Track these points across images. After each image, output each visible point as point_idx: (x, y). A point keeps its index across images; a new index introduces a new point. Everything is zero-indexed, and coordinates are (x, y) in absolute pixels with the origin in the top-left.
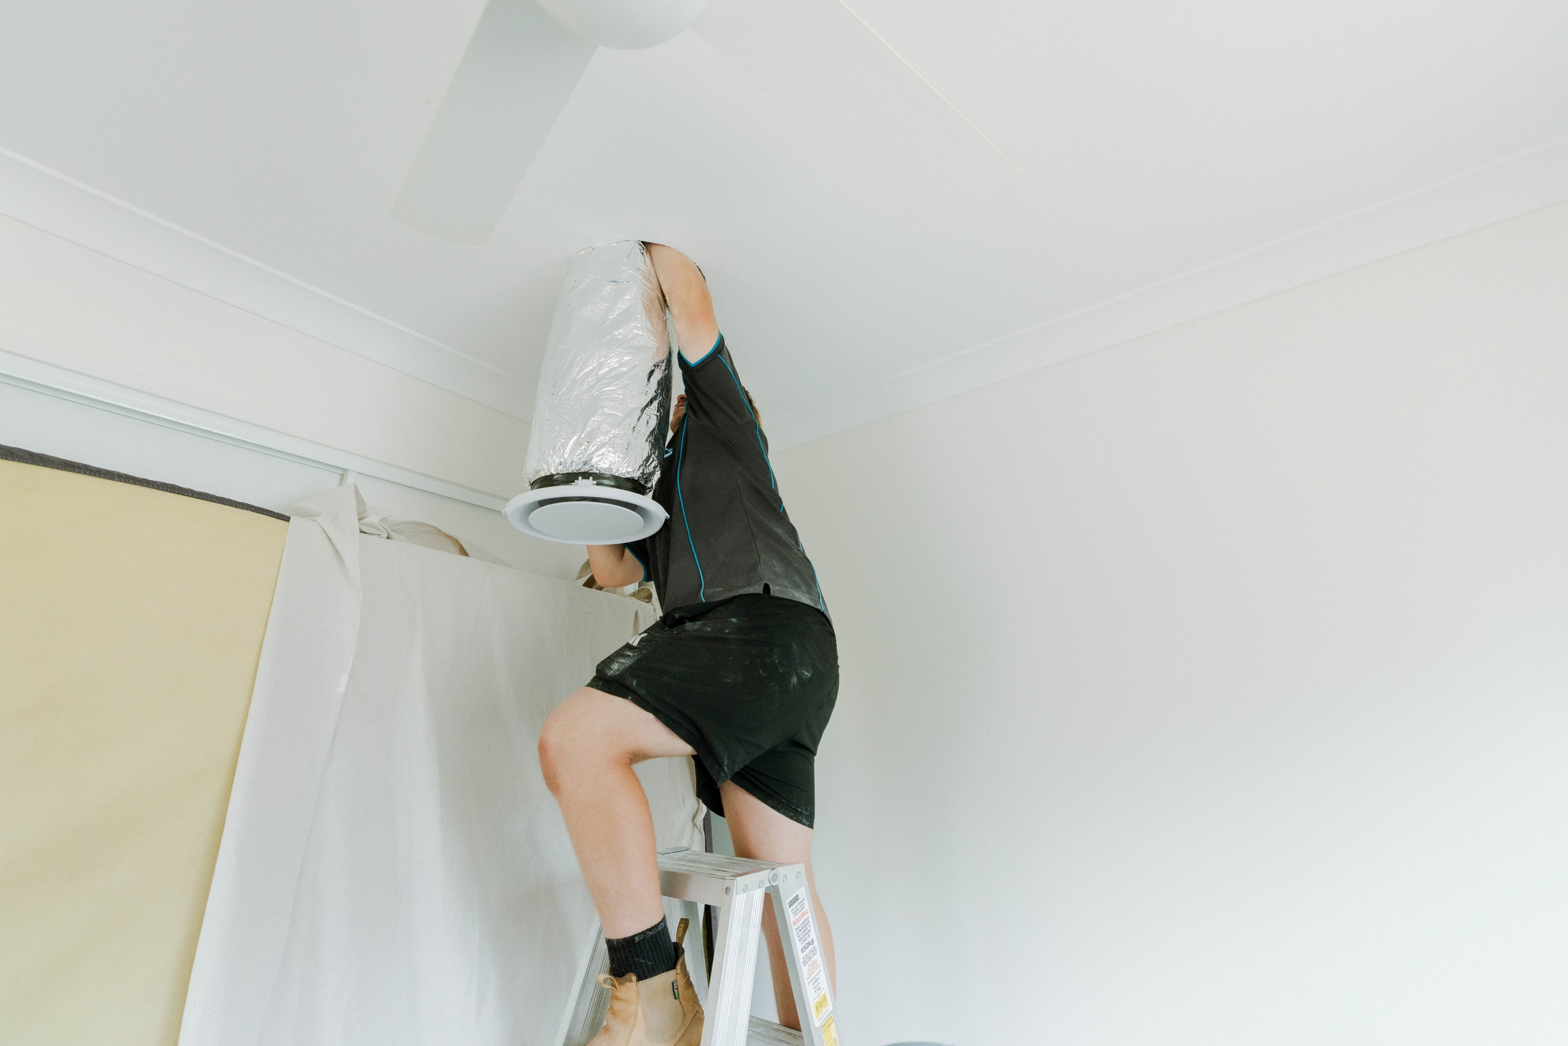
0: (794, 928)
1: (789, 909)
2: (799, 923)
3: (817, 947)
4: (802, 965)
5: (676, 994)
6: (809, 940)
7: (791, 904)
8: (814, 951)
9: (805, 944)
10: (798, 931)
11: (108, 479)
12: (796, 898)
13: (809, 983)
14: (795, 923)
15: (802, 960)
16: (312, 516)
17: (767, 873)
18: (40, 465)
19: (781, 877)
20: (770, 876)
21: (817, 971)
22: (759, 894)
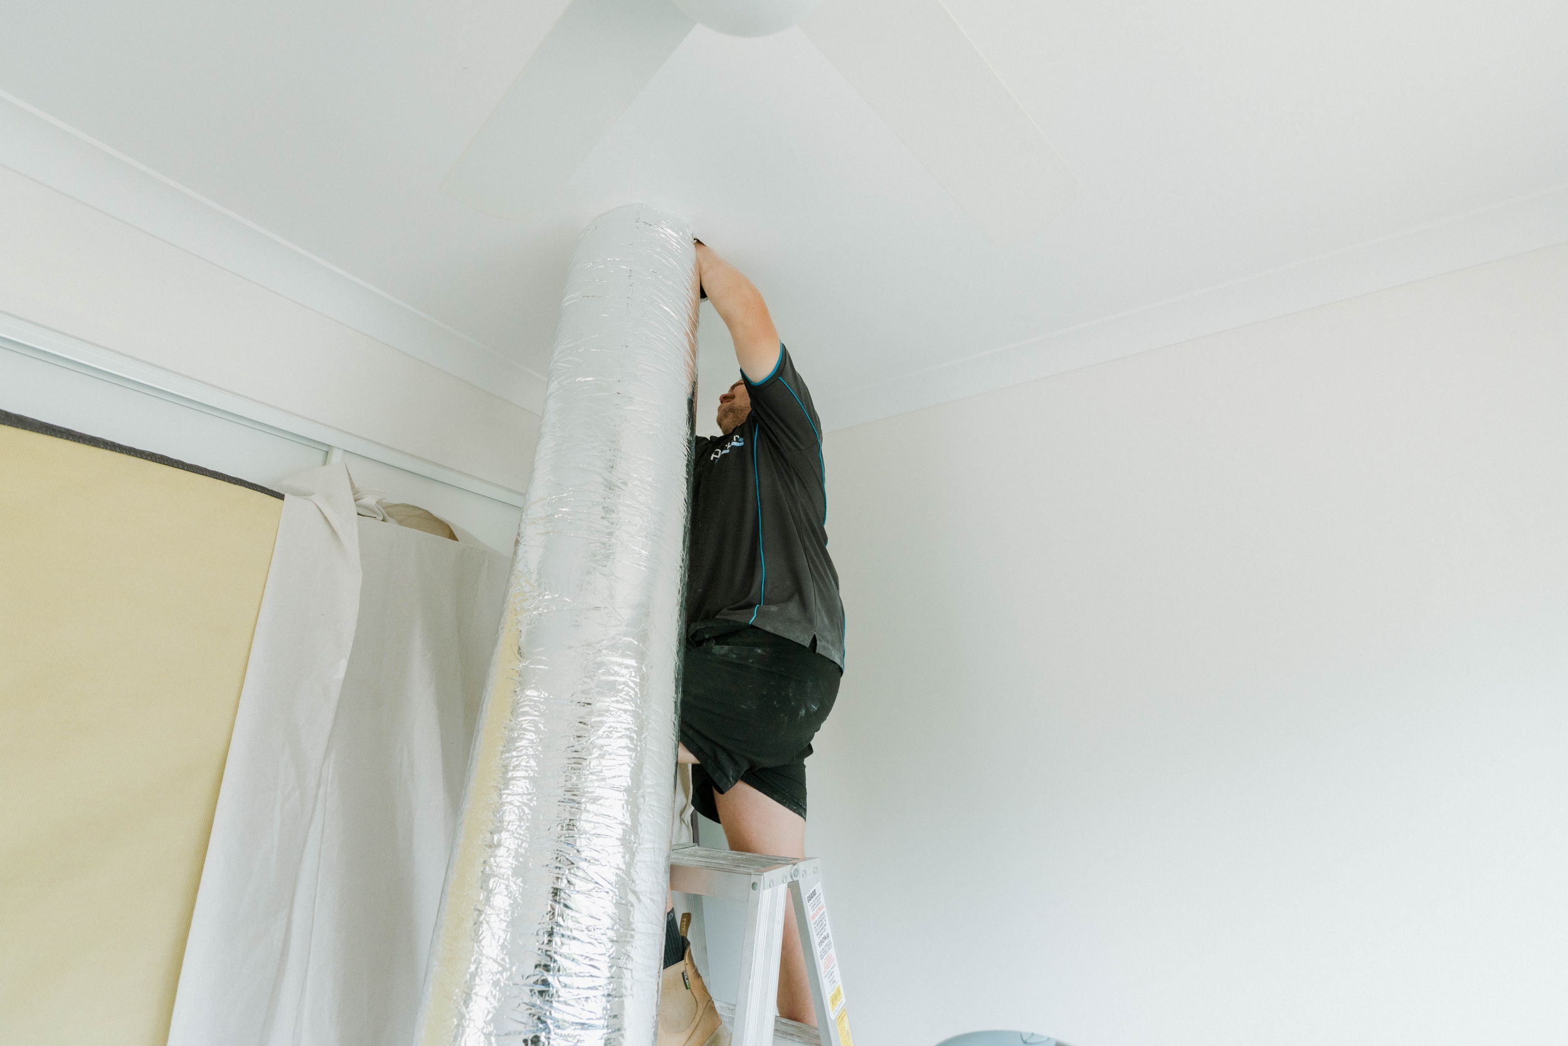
0: (812, 923)
1: (808, 904)
2: (817, 918)
3: (832, 941)
4: (819, 959)
5: (688, 984)
6: (825, 934)
7: (810, 898)
8: (829, 945)
9: (821, 938)
10: (816, 925)
11: (93, 446)
12: (814, 893)
13: (825, 977)
14: (813, 918)
15: (819, 954)
16: (305, 494)
17: (786, 870)
18: (18, 427)
19: (801, 873)
20: (792, 872)
21: (833, 963)
22: (782, 890)
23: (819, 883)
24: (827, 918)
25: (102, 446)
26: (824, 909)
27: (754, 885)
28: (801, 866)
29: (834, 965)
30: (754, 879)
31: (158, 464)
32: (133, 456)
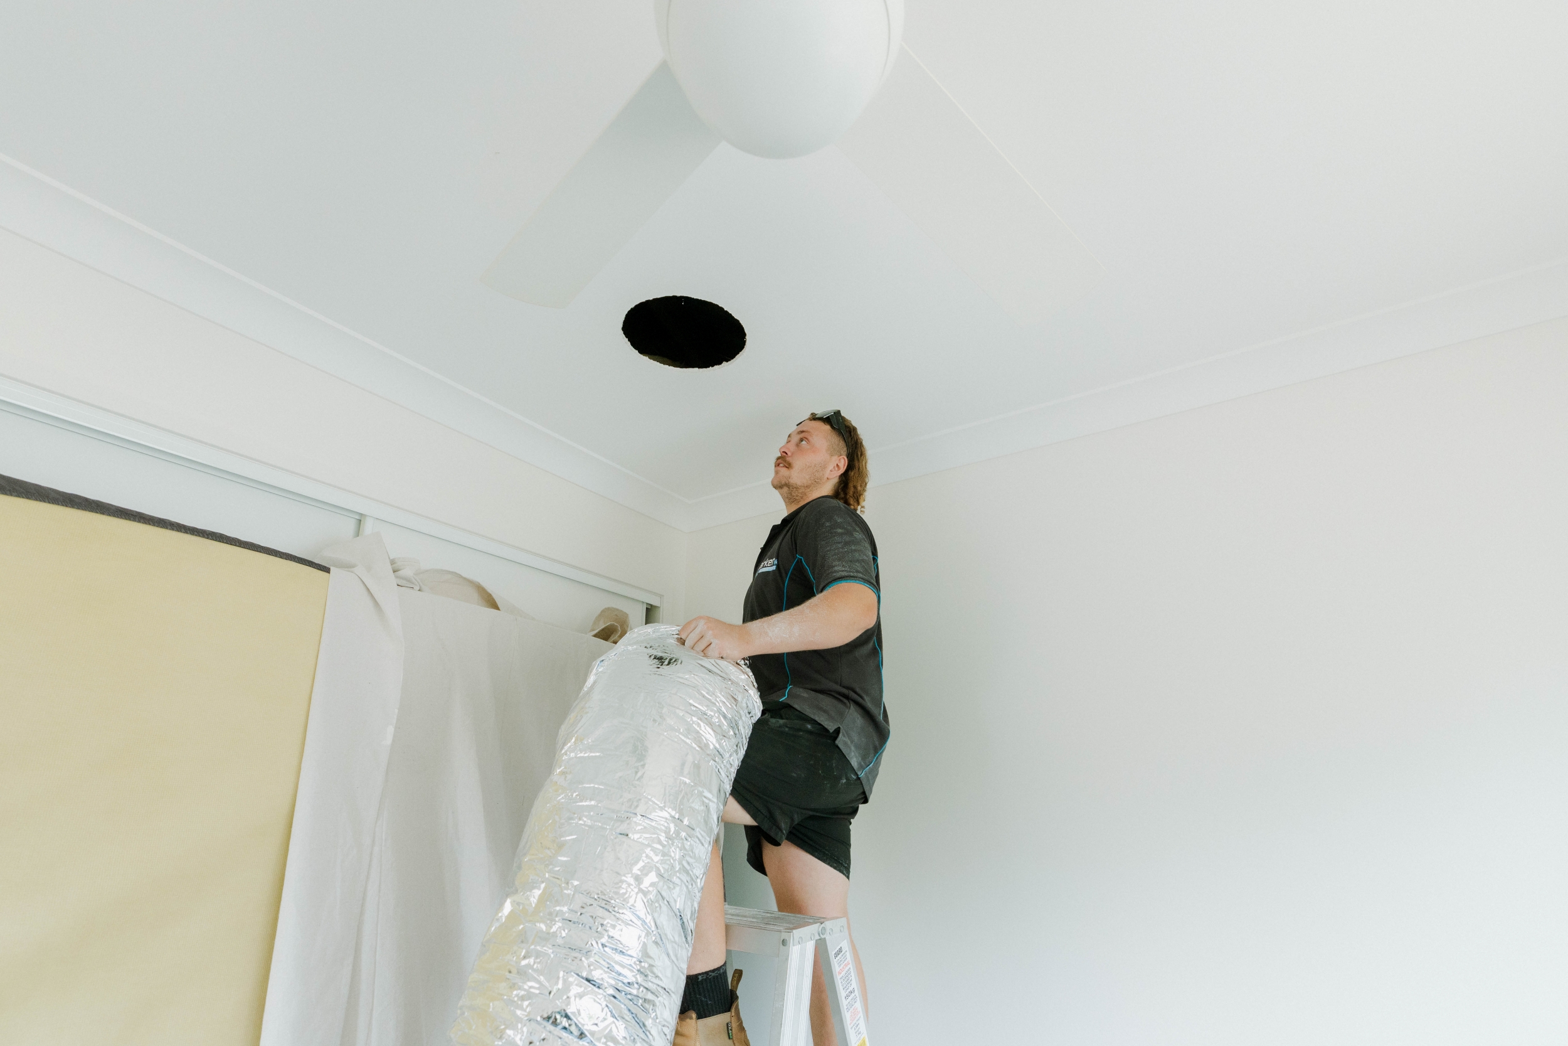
0: (839, 977)
1: (835, 960)
2: (843, 973)
3: (857, 995)
4: (846, 1012)
5: (730, 1034)
6: (851, 989)
7: (837, 955)
8: (855, 999)
9: (847, 992)
10: (842, 980)
12: (840, 950)
13: (851, 1028)
14: (840, 973)
15: (845, 1007)
16: (348, 567)
17: (814, 928)
18: (97, 513)
19: (828, 931)
20: (820, 930)
21: (858, 1017)
22: (810, 946)
23: (846, 941)
24: (852, 974)
25: (169, 527)
26: (850, 966)
27: (784, 942)
28: (828, 924)
29: (860, 1017)
30: (784, 935)
31: (218, 543)
32: (196, 535)
